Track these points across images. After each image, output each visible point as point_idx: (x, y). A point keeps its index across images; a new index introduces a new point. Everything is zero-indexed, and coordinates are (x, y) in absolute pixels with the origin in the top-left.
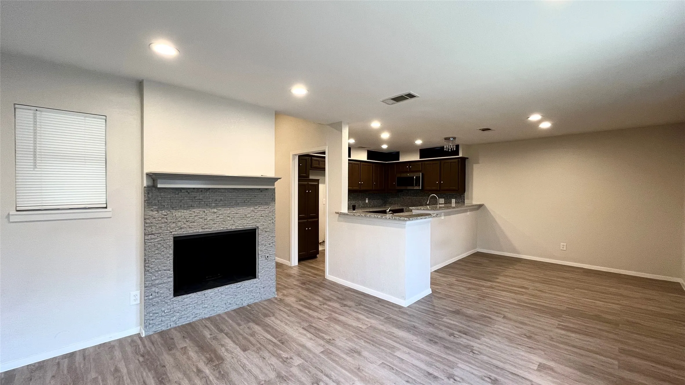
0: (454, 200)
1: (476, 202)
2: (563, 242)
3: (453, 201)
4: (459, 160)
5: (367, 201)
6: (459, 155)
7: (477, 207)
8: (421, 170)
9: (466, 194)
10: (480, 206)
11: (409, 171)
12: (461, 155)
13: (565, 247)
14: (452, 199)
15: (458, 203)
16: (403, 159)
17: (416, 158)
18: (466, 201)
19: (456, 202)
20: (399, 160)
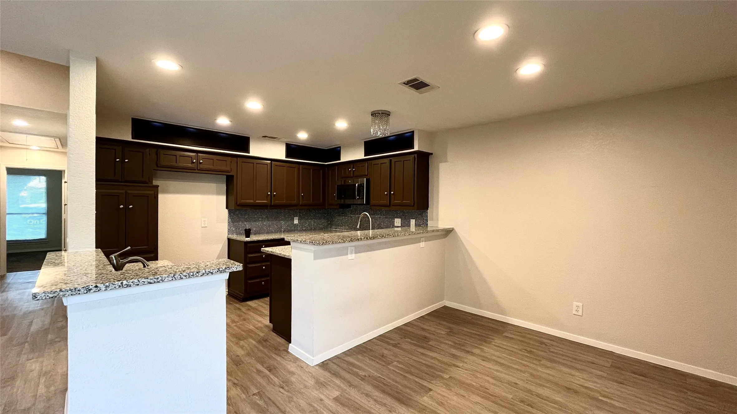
0: (414, 220)
1: (443, 224)
2: (577, 302)
3: (413, 222)
4: (415, 156)
5: (296, 221)
6: (414, 149)
7: (443, 233)
8: (367, 174)
9: (429, 211)
10: (448, 231)
11: (352, 175)
12: (416, 148)
13: (581, 310)
14: (411, 220)
15: (420, 226)
16: (346, 157)
17: (359, 154)
18: (429, 223)
19: (416, 225)
20: (340, 160)
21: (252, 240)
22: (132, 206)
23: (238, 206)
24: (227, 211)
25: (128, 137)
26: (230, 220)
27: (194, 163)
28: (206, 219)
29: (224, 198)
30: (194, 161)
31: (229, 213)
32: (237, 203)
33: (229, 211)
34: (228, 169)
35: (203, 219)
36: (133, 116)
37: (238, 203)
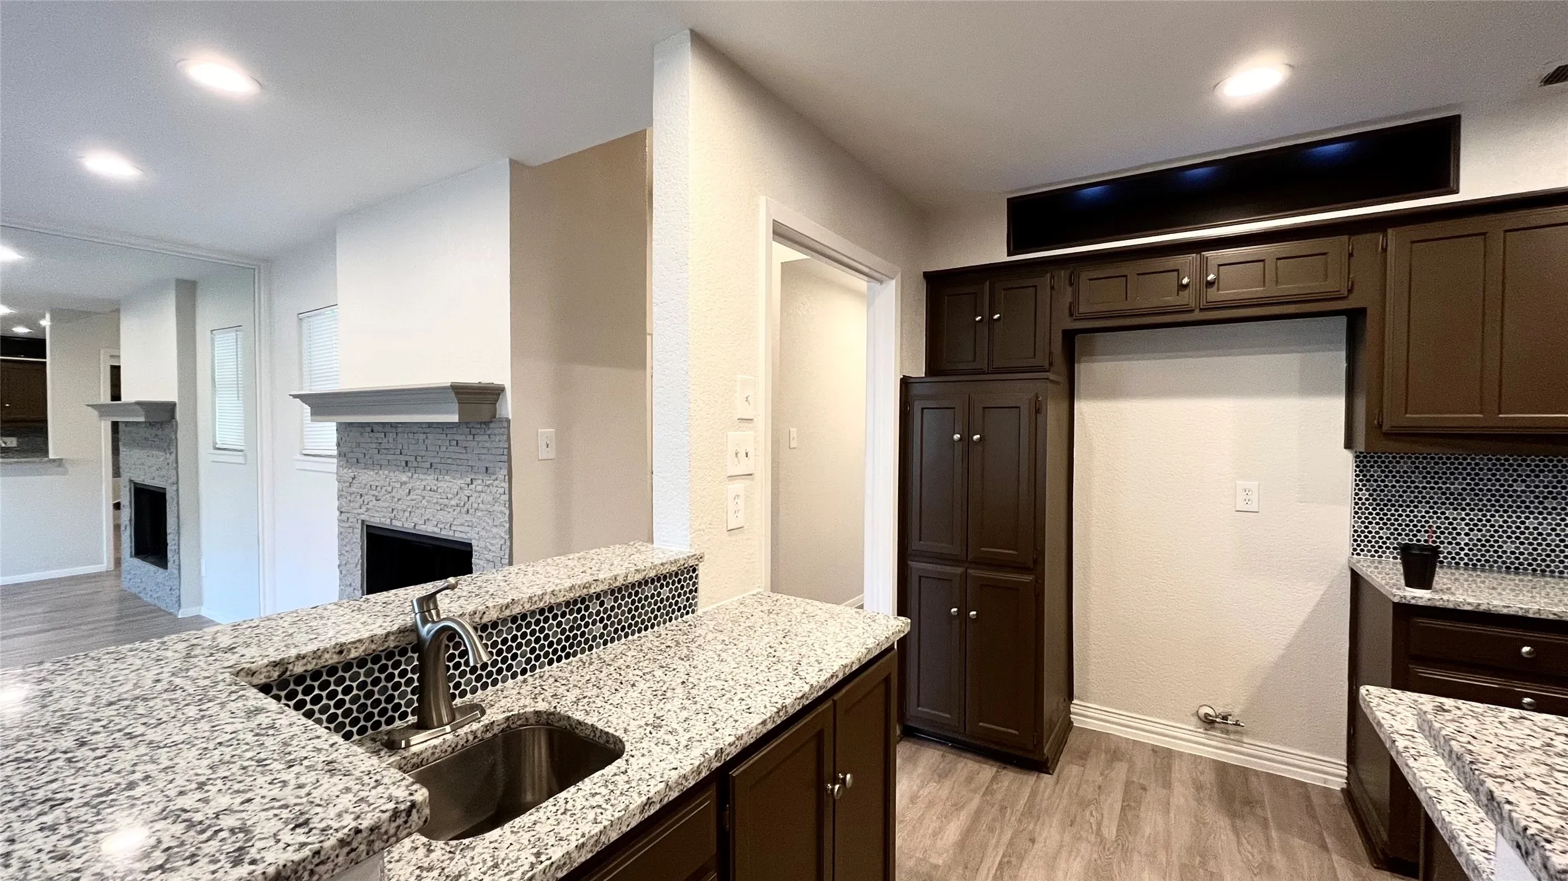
21: (1439, 604)
22: (978, 436)
23: (1388, 435)
24: (1348, 457)
25: (995, 252)
26: (1364, 494)
27: (1187, 286)
28: (1253, 484)
29: (1337, 406)
30: (1185, 281)
31: (1357, 466)
32: (1380, 426)
33: (1357, 457)
34: (1334, 283)
35: (1241, 483)
36: (1012, 192)
37: (1385, 428)
